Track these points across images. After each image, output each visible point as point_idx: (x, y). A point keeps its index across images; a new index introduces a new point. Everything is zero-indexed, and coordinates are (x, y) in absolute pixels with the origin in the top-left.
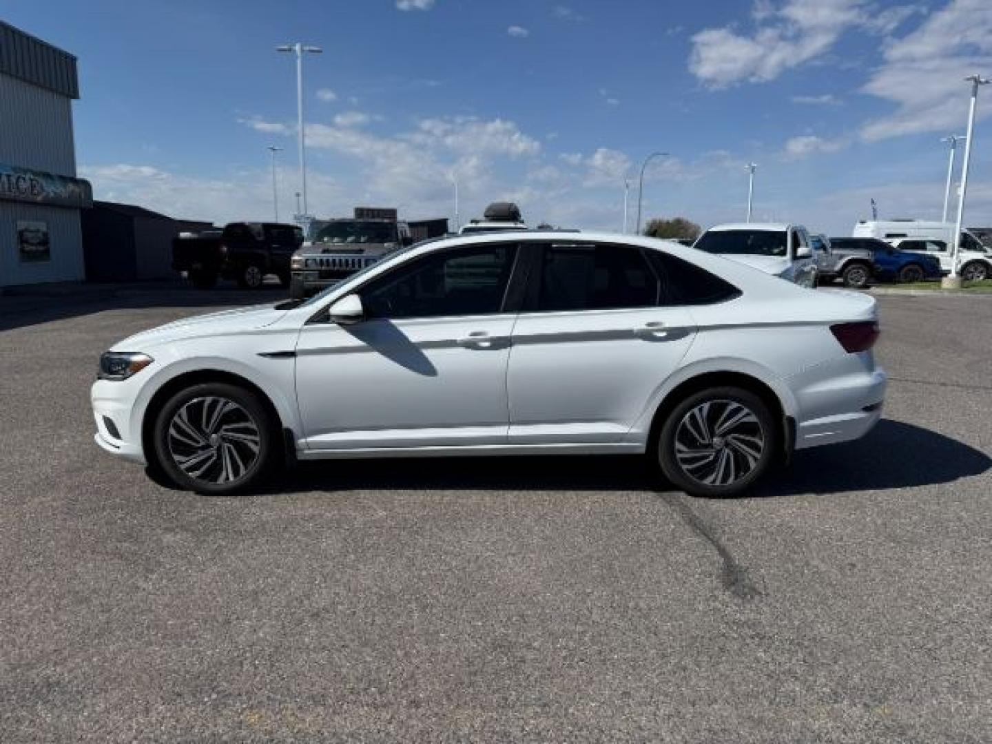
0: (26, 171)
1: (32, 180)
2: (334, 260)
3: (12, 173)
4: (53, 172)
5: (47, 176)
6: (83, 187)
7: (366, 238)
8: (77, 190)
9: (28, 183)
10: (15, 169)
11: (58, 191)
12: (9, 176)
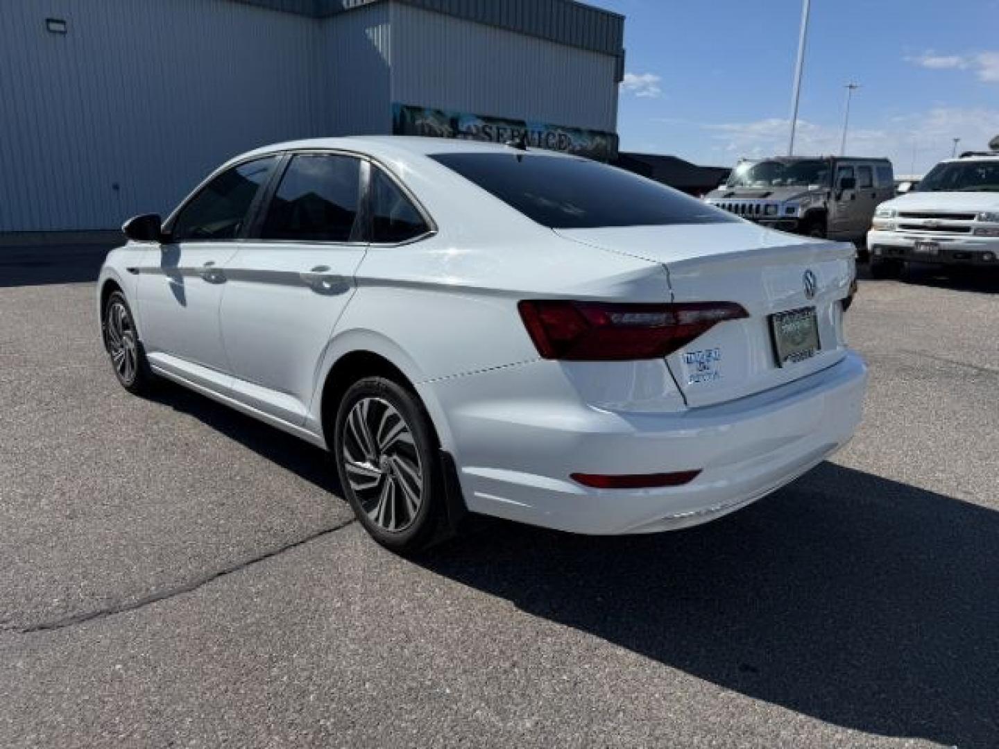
0: (557, 127)
1: (560, 135)
2: (758, 206)
3: (542, 129)
4: (583, 127)
5: (577, 131)
6: (609, 139)
7: (794, 180)
8: (604, 142)
9: (557, 138)
10: (546, 126)
11: (585, 144)
12: (540, 134)
